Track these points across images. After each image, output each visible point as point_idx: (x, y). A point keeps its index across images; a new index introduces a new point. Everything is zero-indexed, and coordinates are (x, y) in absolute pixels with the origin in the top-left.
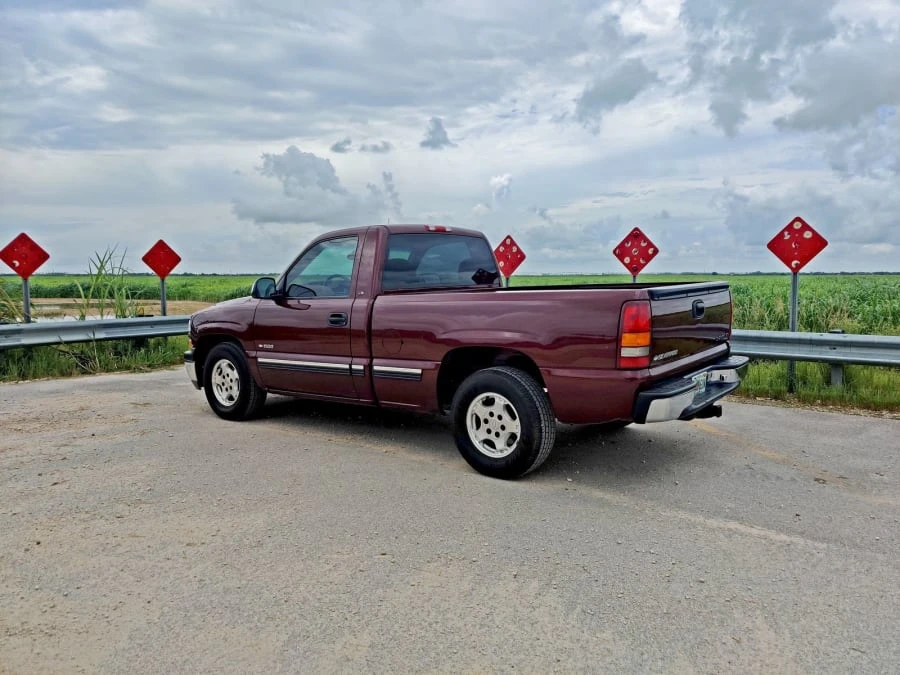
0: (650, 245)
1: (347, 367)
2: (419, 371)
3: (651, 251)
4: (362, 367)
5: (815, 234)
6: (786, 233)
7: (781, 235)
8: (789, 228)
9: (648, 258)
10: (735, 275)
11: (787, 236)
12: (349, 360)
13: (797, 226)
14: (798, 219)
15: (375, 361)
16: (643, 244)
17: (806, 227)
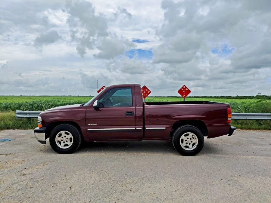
0: (149, 90)
1: (135, 129)
2: (165, 128)
3: (149, 92)
4: (141, 128)
5: (188, 89)
6: (182, 89)
7: (181, 89)
8: (183, 88)
9: (148, 94)
10: (84, 96)
11: (182, 90)
12: (135, 126)
13: (184, 87)
14: (184, 86)
15: (145, 126)
16: (147, 90)
17: (186, 88)
